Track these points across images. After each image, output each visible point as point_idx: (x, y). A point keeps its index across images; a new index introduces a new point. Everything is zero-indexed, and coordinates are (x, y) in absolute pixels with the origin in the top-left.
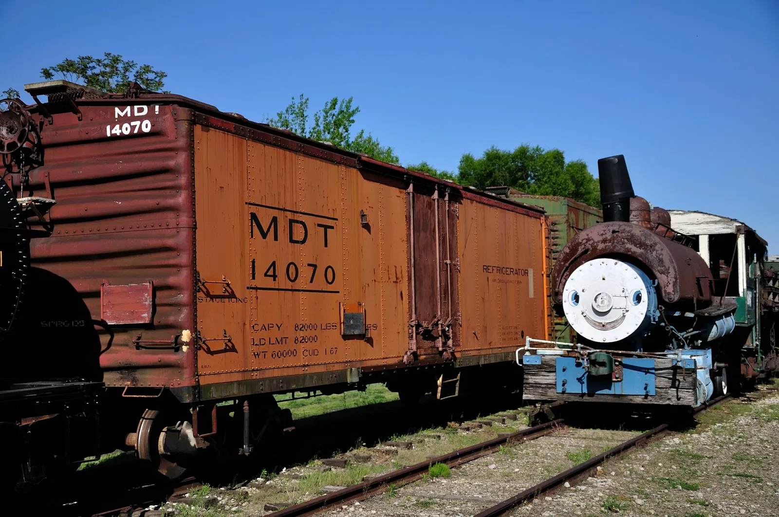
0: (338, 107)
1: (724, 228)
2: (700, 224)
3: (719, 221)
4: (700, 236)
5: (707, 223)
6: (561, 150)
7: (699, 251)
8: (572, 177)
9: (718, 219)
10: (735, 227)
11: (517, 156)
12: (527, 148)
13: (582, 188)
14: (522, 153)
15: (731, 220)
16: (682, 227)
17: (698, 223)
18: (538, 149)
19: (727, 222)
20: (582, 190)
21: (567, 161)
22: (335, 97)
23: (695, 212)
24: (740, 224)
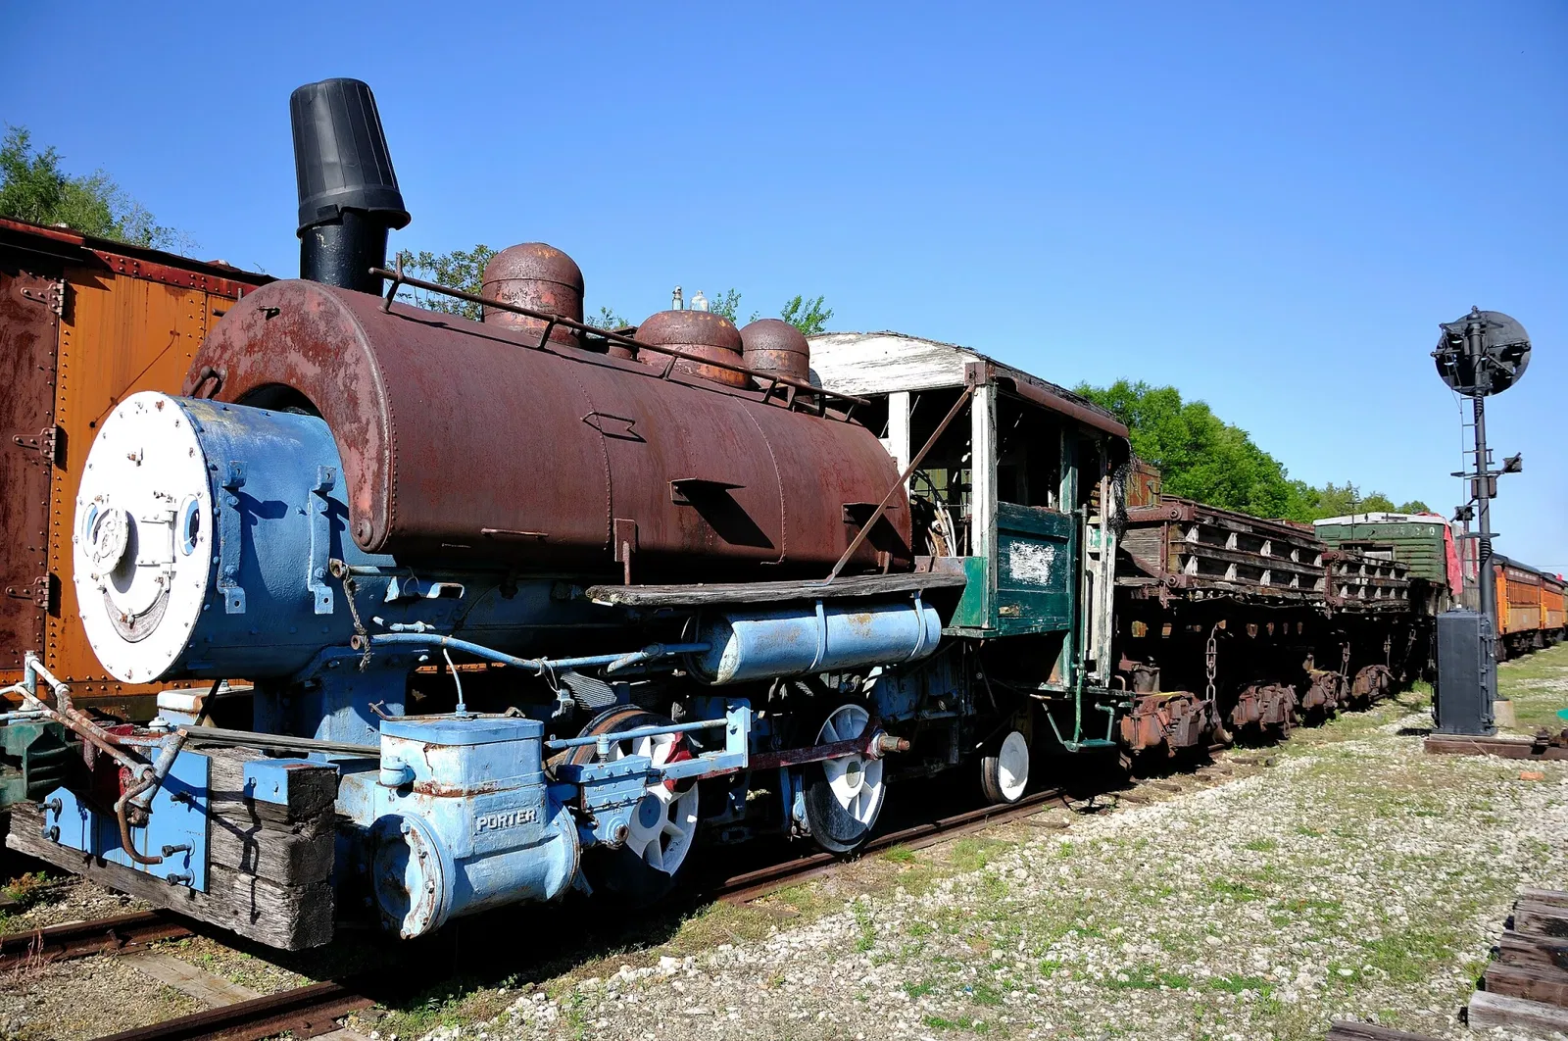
0: (800, 309)
1: (942, 372)
2: (892, 363)
3: (932, 354)
4: (891, 396)
5: (906, 360)
6: (1175, 387)
7: (886, 436)
8: (1189, 423)
9: (930, 348)
10: (964, 366)
11: (1112, 395)
12: (1126, 383)
13: (1202, 437)
14: (1121, 390)
15: (958, 349)
16: (854, 372)
17: (885, 362)
18: (1141, 385)
19: (950, 355)
20: (1202, 440)
21: (1184, 402)
22: (797, 295)
23: (882, 334)
24: (978, 360)
